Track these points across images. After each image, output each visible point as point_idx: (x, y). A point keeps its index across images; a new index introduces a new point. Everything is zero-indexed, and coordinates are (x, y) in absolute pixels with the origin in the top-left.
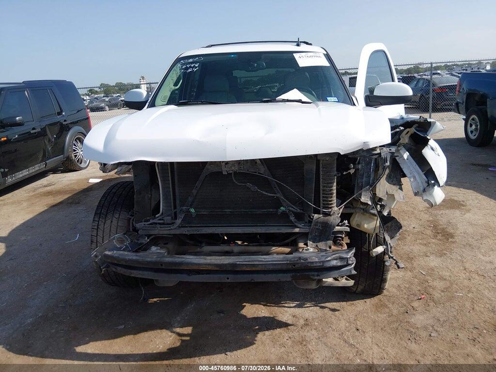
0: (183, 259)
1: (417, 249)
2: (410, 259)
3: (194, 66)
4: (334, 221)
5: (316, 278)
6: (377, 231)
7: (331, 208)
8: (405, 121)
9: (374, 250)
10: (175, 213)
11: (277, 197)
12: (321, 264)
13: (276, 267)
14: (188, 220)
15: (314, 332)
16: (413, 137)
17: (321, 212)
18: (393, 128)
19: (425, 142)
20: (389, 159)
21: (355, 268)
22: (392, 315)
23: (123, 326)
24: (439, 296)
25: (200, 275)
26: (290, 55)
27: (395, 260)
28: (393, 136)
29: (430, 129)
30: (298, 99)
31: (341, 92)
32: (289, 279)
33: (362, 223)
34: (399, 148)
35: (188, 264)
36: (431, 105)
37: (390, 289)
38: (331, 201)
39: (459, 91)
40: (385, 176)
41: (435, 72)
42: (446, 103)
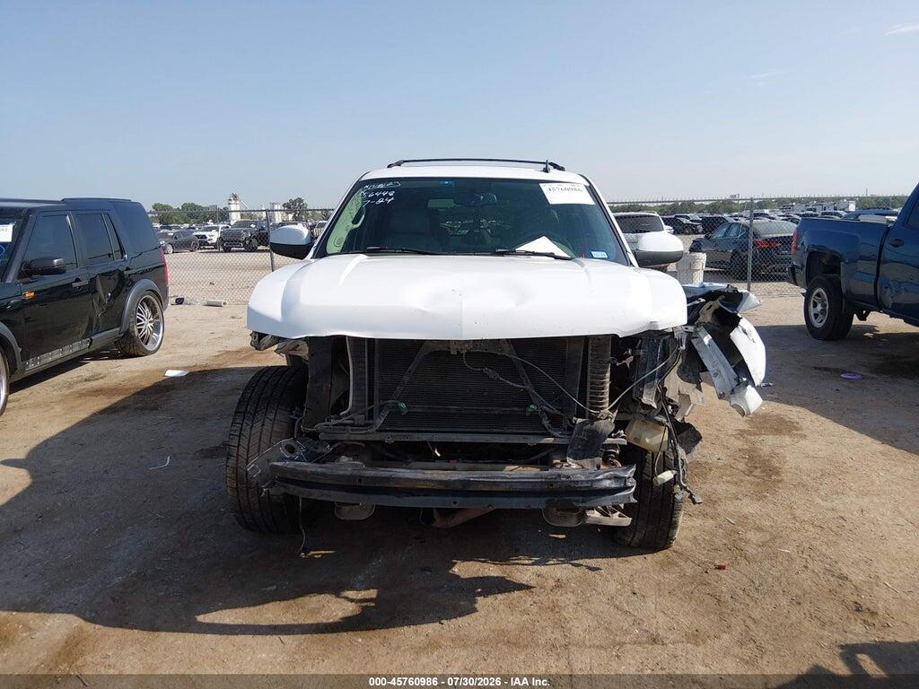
0: (392, 473)
1: (721, 488)
2: (712, 501)
3: (387, 196)
4: (606, 428)
5: (580, 505)
6: (665, 448)
7: (602, 409)
8: (707, 290)
9: (659, 476)
10: (371, 412)
11: (526, 391)
12: (589, 485)
13: (526, 487)
14: (395, 420)
15: (570, 595)
16: (718, 313)
17: (587, 415)
18: (689, 300)
19: (734, 322)
20: (684, 341)
21: (635, 495)
22: (685, 575)
23: (275, 587)
24: (754, 551)
25: (415, 498)
26: (534, 185)
27: (689, 491)
28: (690, 310)
29: (742, 303)
30: (549, 252)
31: (612, 245)
32: (542, 506)
33: (643, 436)
34: (698, 329)
35: (399, 480)
36: (750, 269)
37: (682, 542)
38: (602, 399)
39: (796, 248)
40: (676, 368)
41: (759, 211)
42: (777, 266)
